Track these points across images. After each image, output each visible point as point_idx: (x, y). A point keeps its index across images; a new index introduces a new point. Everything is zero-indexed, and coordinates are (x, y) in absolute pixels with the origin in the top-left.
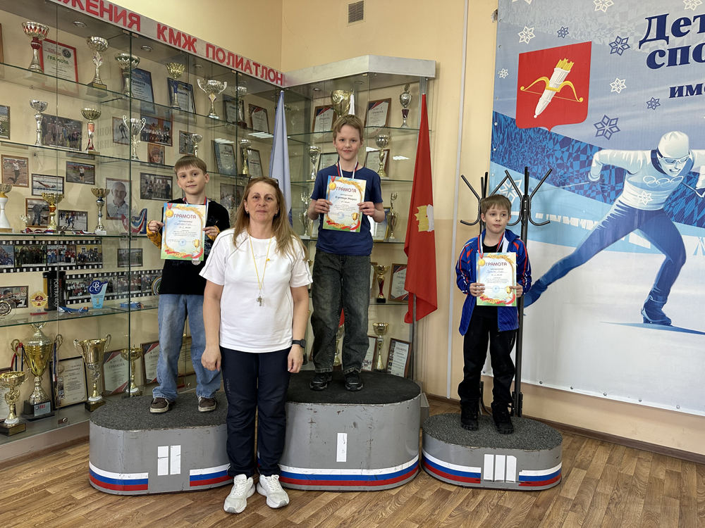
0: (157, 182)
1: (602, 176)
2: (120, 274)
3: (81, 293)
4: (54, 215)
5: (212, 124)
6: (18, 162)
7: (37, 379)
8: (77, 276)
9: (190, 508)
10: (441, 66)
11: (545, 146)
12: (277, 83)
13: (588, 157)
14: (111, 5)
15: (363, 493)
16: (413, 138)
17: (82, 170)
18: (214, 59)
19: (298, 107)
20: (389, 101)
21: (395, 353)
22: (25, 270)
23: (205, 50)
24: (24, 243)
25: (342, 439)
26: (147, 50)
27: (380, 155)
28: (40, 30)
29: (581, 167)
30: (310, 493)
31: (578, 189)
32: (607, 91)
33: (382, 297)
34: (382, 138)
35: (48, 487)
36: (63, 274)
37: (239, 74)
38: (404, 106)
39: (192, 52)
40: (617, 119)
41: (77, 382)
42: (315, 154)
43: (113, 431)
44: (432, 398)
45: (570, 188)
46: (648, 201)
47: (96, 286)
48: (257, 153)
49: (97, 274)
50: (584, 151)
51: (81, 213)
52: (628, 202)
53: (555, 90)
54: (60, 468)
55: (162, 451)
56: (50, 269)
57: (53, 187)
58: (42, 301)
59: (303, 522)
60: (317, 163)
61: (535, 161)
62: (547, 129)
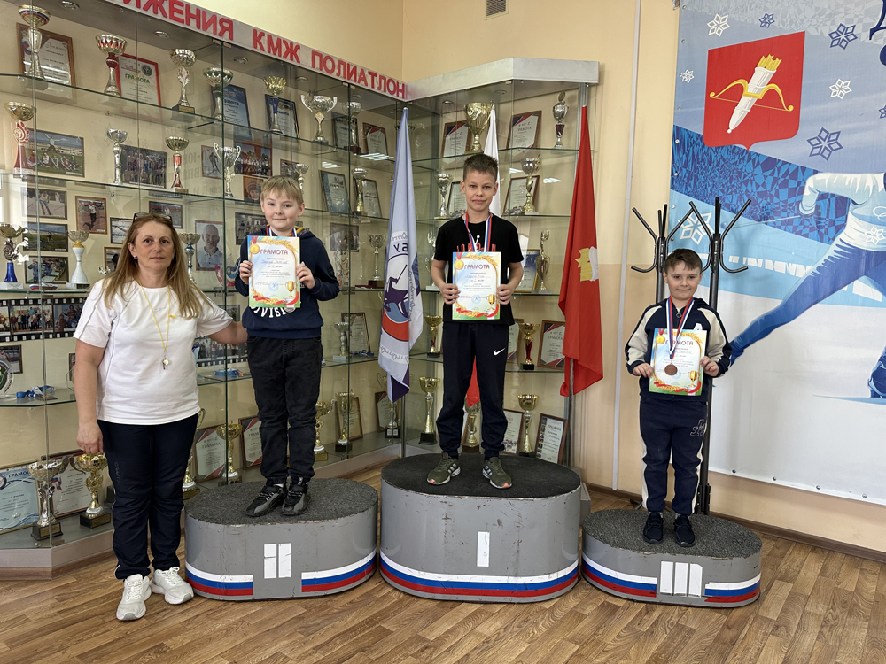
0: (256, 223)
1: (817, 207)
5: (317, 150)
6: (95, 203)
9: (303, 618)
10: (606, 69)
11: (742, 169)
12: (398, 96)
13: (799, 183)
14: (198, 10)
15: (510, 605)
16: (570, 162)
17: (168, 211)
18: (321, 70)
19: (423, 124)
20: (539, 114)
21: (546, 432)
23: (310, 59)
25: (483, 539)
26: (242, 62)
27: (527, 183)
28: (117, 44)
29: (790, 197)
30: (444, 604)
31: (785, 225)
32: (826, 97)
33: (528, 363)
34: (529, 162)
37: (352, 87)
38: (558, 120)
39: (295, 63)
40: (839, 133)
42: (445, 183)
43: (213, 526)
44: (594, 489)
45: (774, 223)
46: (878, 239)
48: (373, 183)
50: (794, 175)
52: (852, 241)
53: (755, 97)
59: (438, 639)
60: (447, 195)
61: (728, 189)
62: (744, 147)
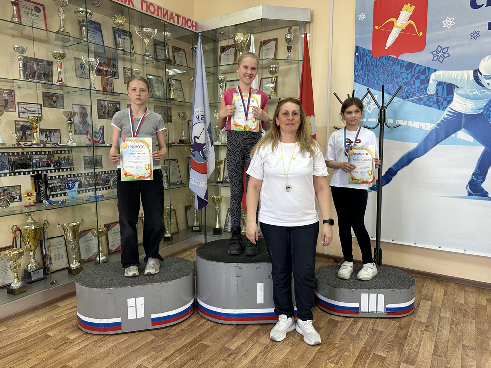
0: (110, 106)
1: (437, 90)
2: (87, 174)
3: (59, 190)
4: (36, 132)
6: (7, 93)
7: (32, 253)
8: (55, 177)
9: (154, 342)
10: (315, 13)
11: (394, 70)
12: (193, 29)
13: (426, 77)
17: (55, 98)
18: (147, 12)
20: (276, 40)
22: (17, 174)
23: (140, 5)
24: (16, 154)
25: (260, 287)
26: (98, 5)
27: (271, 80)
29: (421, 85)
30: (238, 327)
31: (419, 101)
32: (441, 27)
34: (273, 68)
35: (48, 331)
36: (45, 175)
37: (166, 23)
38: (288, 43)
39: (131, 6)
40: (448, 48)
41: (61, 254)
42: (222, 81)
43: (94, 289)
45: (413, 100)
46: (471, 107)
47: (71, 184)
48: (179, 82)
49: (70, 175)
50: (424, 72)
51: (56, 130)
52: (456, 109)
53: (401, 28)
54: (55, 317)
55: (131, 302)
56: (36, 173)
57: (34, 111)
58: (32, 197)
59: (237, 348)
60: (224, 89)
61: (386, 81)
62: (395, 57)
